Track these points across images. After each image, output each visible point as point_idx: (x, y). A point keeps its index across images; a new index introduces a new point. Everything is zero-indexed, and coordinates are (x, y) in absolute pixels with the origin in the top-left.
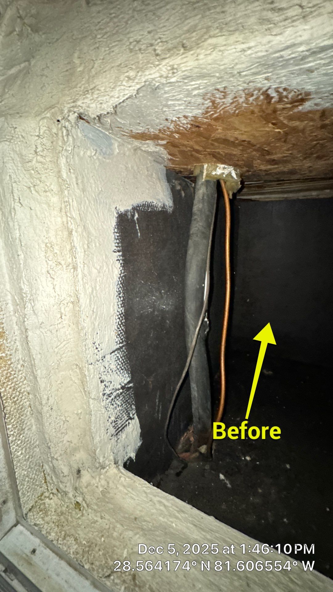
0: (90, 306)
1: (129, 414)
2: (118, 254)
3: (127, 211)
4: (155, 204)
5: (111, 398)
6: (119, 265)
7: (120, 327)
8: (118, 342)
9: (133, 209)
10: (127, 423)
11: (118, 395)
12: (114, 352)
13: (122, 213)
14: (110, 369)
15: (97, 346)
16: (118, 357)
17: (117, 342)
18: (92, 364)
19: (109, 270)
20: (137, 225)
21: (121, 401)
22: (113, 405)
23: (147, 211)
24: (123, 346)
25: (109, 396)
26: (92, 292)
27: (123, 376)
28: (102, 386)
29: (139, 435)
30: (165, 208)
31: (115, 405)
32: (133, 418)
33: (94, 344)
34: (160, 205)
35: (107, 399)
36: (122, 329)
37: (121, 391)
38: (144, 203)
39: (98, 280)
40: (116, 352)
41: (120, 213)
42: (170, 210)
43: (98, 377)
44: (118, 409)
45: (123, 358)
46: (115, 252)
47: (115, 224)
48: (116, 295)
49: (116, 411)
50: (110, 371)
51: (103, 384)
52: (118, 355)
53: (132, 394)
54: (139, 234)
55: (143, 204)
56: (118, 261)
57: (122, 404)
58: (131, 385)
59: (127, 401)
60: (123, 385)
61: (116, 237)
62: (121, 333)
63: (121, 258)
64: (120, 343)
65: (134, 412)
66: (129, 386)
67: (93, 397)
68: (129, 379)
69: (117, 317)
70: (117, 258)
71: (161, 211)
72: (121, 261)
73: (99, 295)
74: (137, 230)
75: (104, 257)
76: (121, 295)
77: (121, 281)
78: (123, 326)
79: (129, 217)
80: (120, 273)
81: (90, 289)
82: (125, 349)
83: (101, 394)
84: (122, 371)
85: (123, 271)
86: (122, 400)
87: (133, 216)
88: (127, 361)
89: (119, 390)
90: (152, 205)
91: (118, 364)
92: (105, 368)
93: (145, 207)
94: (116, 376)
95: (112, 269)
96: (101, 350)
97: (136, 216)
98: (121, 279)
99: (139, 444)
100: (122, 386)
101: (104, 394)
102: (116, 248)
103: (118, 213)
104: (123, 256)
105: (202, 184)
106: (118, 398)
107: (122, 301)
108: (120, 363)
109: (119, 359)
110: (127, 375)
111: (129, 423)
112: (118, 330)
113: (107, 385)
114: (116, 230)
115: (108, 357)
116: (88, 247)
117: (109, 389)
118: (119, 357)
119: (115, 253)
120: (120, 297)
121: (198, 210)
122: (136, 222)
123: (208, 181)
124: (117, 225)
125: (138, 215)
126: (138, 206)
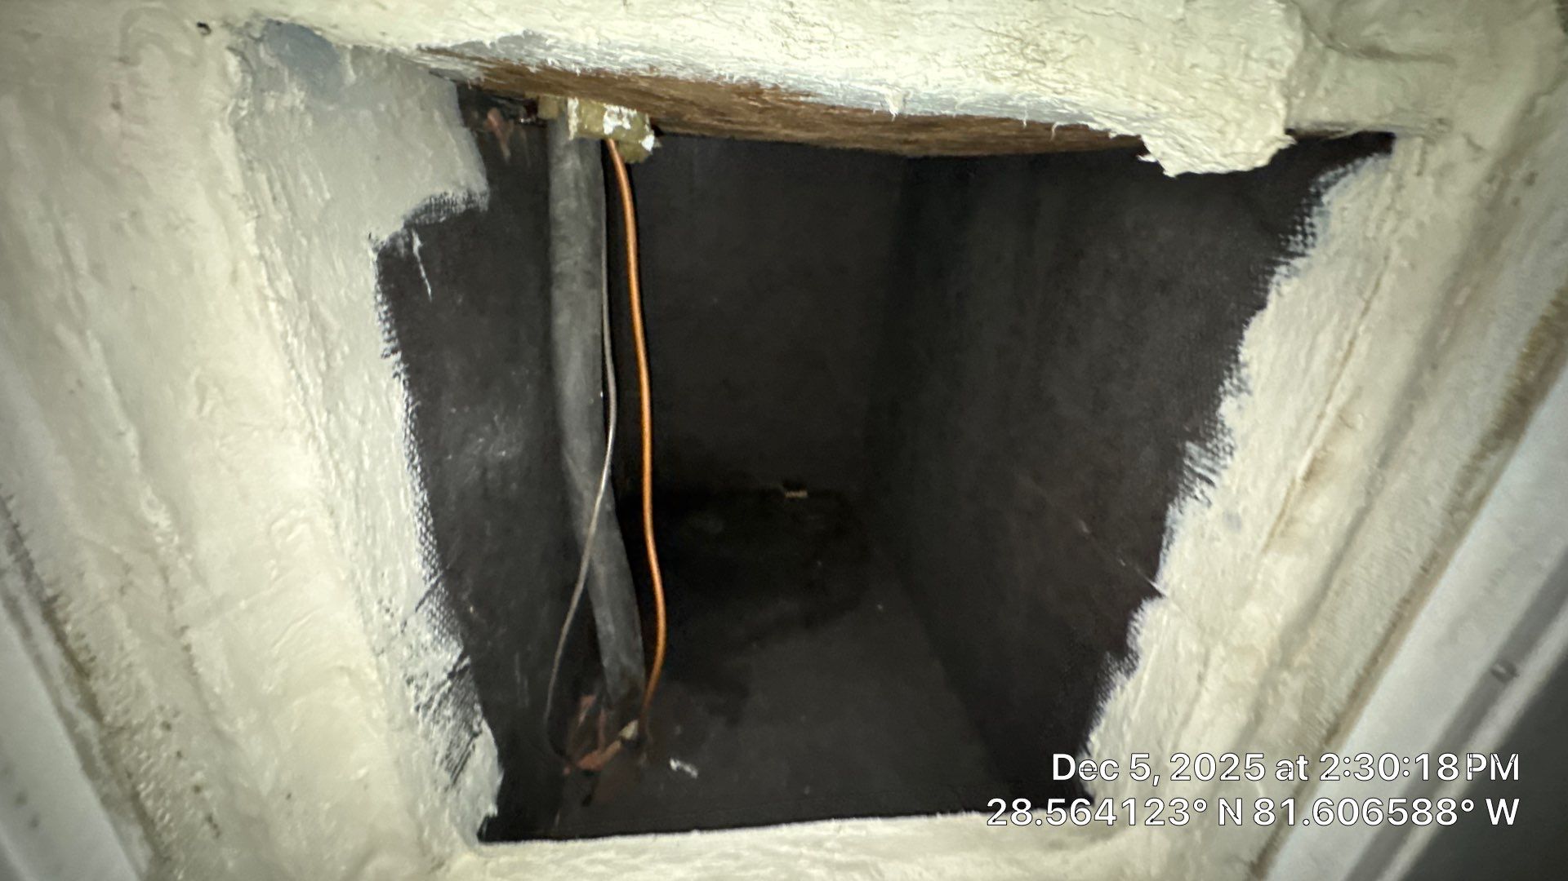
0: (359, 516)
1: (471, 727)
2: (393, 358)
3: (394, 239)
4: (450, 196)
5: (432, 710)
6: (401, 387)
7: (426, 538)
8: (428, 577)
9: (406, 226)
10: (471, 747)
11: (445, 697)
13: (385, 247)
14: (420, 647)
15: (388, 605)
16: (431, 611)
17: (424, 578)
18: (383, 652)
19: (382, 407)
20: (421, 267)
21: (452, 707)
22: (438, 722)
23: (437, 224)
24: (437, 583)
25: (427, 706)
26: (358, 479)
27: (448, 649)
28: (412, 691)
29: (496, 762)
30: (473, 202)
32: (481, 732)
33: (380, 602)
34: (461, 196)
35: (425, 715)
36: (430, 543)
37: (449, 684)
38: (428, 202)
39: (364, 443)
40: (426, 602)
41: (380, 248)
43: (401, 675)
44: (449, 726)
45: (442, 609)
46: (387, 356)
47: (376, 281)
48: (406, 465)
49: (445, 733)
50: (422, 652)
51: (412, 686)
52: (430, 606)
53: (471, 681)
54: (429, 290)
55: (426, 206)
56: (397, 378)
57: (455, 713)
58: (467, 661)
59: (463, 701)
60: (450, 668)
61: (383, 316)
62: (430, 552)
63: (402, 366)
64: (431, 577)
65: (479, 718)
66: (462, 666)
68: (459, 651)
69: (416, 519)
70: (393, 372)
71: (466, 212)
72: (403, 377)
73: (371, 482)
74: (422, 280)
75: (366, 378)
76: (416, 462)
77: (410, 427)
78: (431, 533)
79: (403, 251)
80: (405, 407)
81: (352, 475)
82: (444, 586)
83: (412, 710)
84: (444, 640)
85: (410, 400)
86: (453, 704)
87: (409, 245)
88: (450, 612)
89: (444, 683)
90: (444, 202)
91: (435, 627)
92: (411, 647)
93: (431, 212)
94: (434, 655)
95: (389, 403)
96: (397, 609)
97: (417, 243)
98: (409, 422)
99: (499, 781)
100: (450, 673)
101: (417, 709)
102: (387, 345)
103: (375, 250)
104: (404, 359)
105: (568, 146)
106: (445, 703)
107: (420, 474)
108: (437, 623)
109: (434, 615)
110: (455, 644)
111: (474, 747)
112: (423, 548)
113: (420, 683)
114: (379, 297)
115: (412, 621)
116: (329, 366)
117: (426, 691)
118: (434, 609)
119: (387, 360)
120: (415, 467)
121: (566, 214)
122: (419, 258)
123: (581, 141)
124: (379, 282)
125: (421, 239)
126: (416, 215)
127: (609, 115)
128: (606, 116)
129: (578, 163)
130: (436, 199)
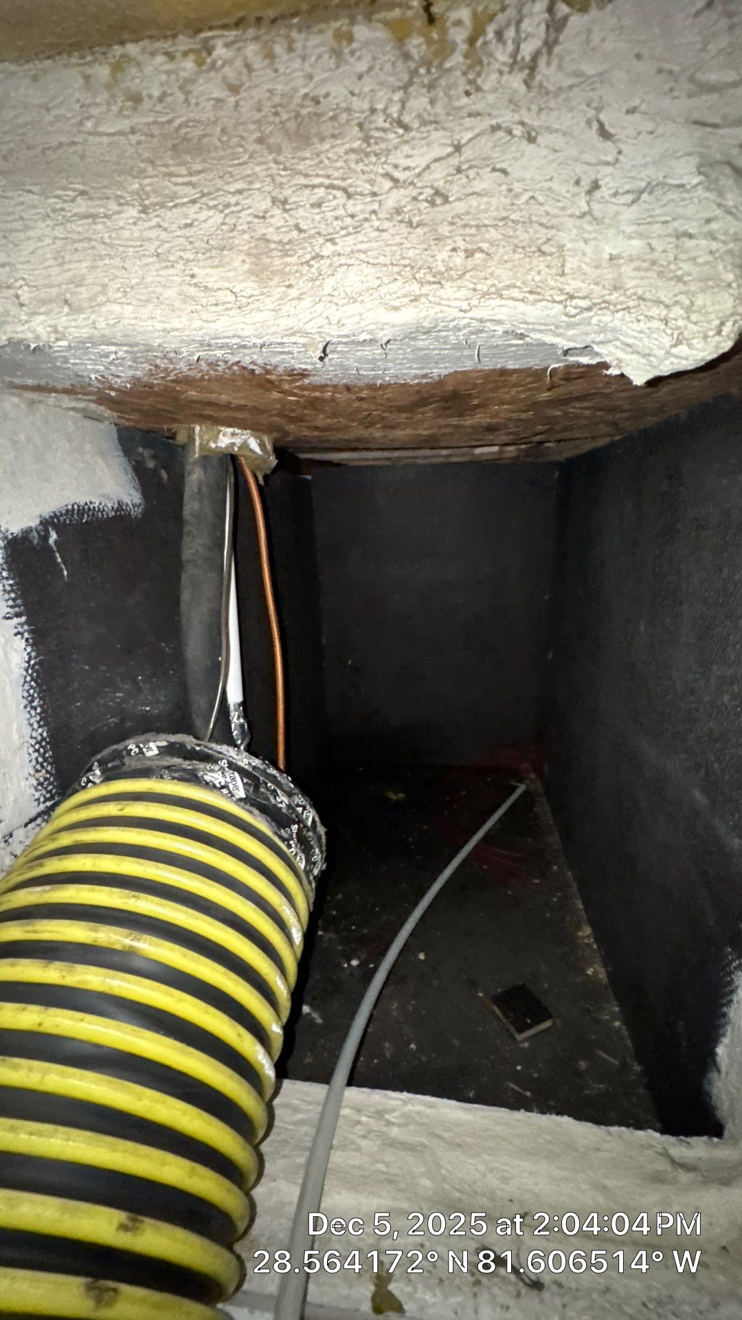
2: (16, 621)
3: (27, 532)
4: (96, 505)
6: (24, 644)
7: (43, 767)
8: (42, 799)
9: (42, 523)
12: (32, 820)
13: (15, 537)
17: (37, 800)
20: (57, 555)
23: (80, 522)
24: (54, 805)
30: (122, 510)
34: (110, 505)
36: (48, 772)
38: (70, 507)
40: (39, 821)
41: (10, 538)
42: (137, 512)
46: (8, 618)
47: (2, 561)
48: (22, 706)
54: (65, 573)
55: (67, 510)
56: (19, 636)
61: (8, 588)
62: (45, 778)
63: (26, 627)
64: (46, 799)
69: (32, 750)
70: (15, 631)
71: (115, 517)
72: (26, 635)
74: (56, 564)
76: (35, 704)
77: (31, 675)
78: (50, 764)
79: (36, 541)
80: (26, 659)
85: (33, 654)
87: (45, 538)
90: (89, 509)
93: (72, 515)
95: (6, 654)
96: (1, 822)
97: (53, 537)
98: (30, 671)
102: (10, 610)
103: (5, 538)
104: (28, 622)
105: (195, 463)
107: (39, 714)
112: (38, 774)
114: (5, 574)
115: (19, 834)
119: (8, 621)
120: (34, 708)
121: (191, 514)
122: (55, 548)
123: (206, 459)
124: (6, 562)
125: (58, 533)
126: (54, 516)
127: (224, 435)
128: (221, 436)
129: (202, 474)
130: (79, 506)
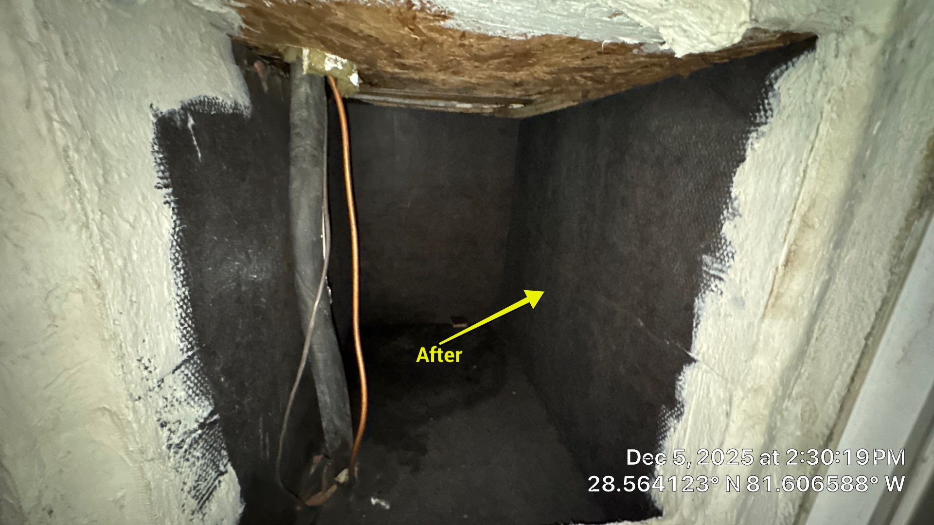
0: (124, 292)
1: (218, 467)
2: (165, 191)
3: (172, 113)
4: (220, 101)
5: (183, 450)
6: (171, 212)
7: (185, 321)
8: (185, 349)
9: (182, 108)
10: (216, 483)
11: (196, 441)
12: (178, 367)
13: (164, 116)
14: (174, 400)
15: (147, 364)
16: (187, 375)
17: (182, 350)
18: (140, 398)
19: (152, 221)
20: (194, 138)
21: (202, 450)
22: (188, 460)
23: (209, 114)
24: (193, 355)
25: (179, 446)
26: (125, 265)
27: (200, 406)
28: (165, 433)
29: (239, 496)
30: (238, 109)
31: (192, 460)
32: (226, 472)
33: (140, 360)
34: (229, 103)
35: (176, 453)
36: (189, 326)
37: (200, 432)
38: (202, 99)
39: (133, 242)
40: (183, 368)
41: (160, 115)
42: (247, 113)
43: (155, 419)
44: (198, 464)
45: (197, 375)
46: (159, 188)
47: (153, 136)
48: (171, 266)
49: (194, 469)
50: (176, 403)
51: (166, 429)
52: (186, 372)
53: (219, 432)
54: (200, 155)
55: (200, 101)
56: (167, 205)
57: (204, 455)
58: (216, 417)
59: (211, 446)
60: (202, 421)
61: (159, 161)
62: (188, 332)
63: (172, 198)
64: (188, 350)
65: (225, 461)
66: (212, 420)
67: (150, 457)
68: (210, 409)
69: (177, 306)
70: (164, 200)
71: (233, 114)
72: (173, 205)
73: (137, 270)
74: (194, 146)
75: (140, 198)
76: (180, 266)
77: (176, 241)
78: (190, 319)
79: (179, 123)
80: (173, 225)
81: (120, 262)
82: (199, 358)
83: (164, 447)
84: (197, 398)
85: (178, 222)
86: (202, 447)
87: (185, 121)
88: (204, 378)
89: (195, 431)
90: (215, 103)
91: (190, 388)
92: (166, 399)
93: (204, 106)
94: (188, 408)
95: (158, 220)
96: (155, 368)
97: (191, 122)
98: (176, 237)
99: (240, 510)
100: (201, 423)
101: (169, 447)
102: (160, 181)
103: (156, 116)
104: (174, 193)
105: (302, 79)
106: (195, 446)
107: (183, 275)
108: (192, 385)
109: (189, 379)
110: (207, 403)
111: (219, 482)
112: (182, 328)
113: (173, 428)
114: (156, 148)
115: (169, 380)
116: (106, 181)
117: (178, 434)
118: (190, 375)
119: (159, 190)
120: (179, 269)
121: (300, 120)
122: (192, 132)
123: (311, 78)
124: (157, 138)
125: (194, 119)
126: (191, 104)
127: (329, 60)
128: (326, 60)
129: (308, 88)
130: (208, 99)
